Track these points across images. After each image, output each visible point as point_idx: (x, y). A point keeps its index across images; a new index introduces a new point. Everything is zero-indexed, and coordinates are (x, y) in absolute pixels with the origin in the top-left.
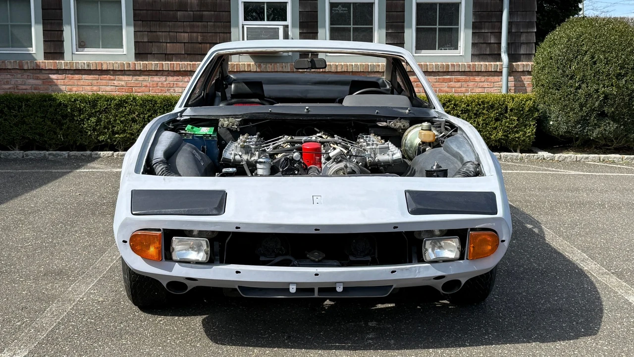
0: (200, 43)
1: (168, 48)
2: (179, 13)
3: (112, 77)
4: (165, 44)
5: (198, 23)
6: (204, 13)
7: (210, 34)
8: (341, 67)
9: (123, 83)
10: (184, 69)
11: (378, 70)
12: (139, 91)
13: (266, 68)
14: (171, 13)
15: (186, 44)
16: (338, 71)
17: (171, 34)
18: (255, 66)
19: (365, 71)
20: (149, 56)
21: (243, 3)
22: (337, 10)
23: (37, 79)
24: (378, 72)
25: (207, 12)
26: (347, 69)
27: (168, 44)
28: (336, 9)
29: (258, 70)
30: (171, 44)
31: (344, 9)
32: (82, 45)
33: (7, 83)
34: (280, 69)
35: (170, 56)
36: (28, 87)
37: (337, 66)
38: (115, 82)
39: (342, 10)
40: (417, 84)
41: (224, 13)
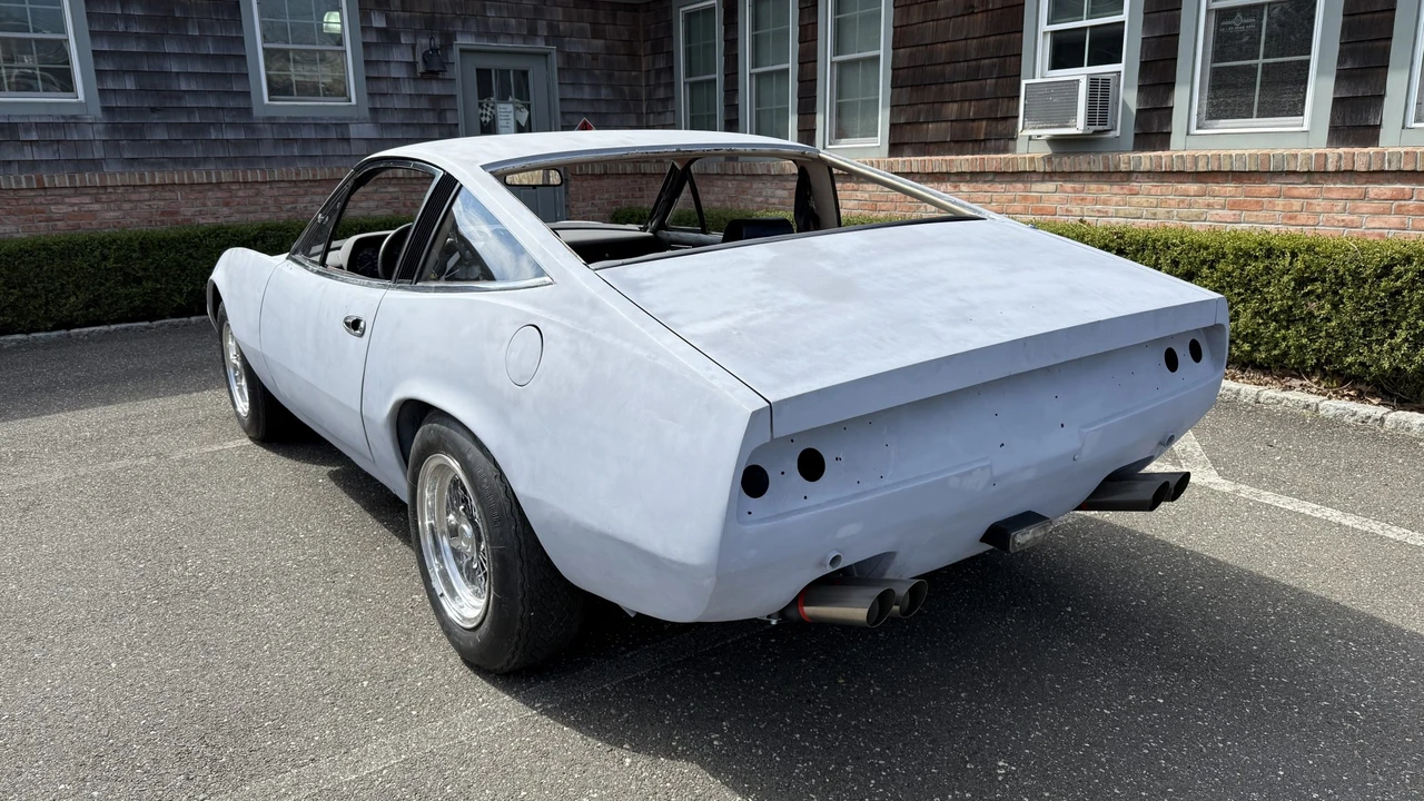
0: (973, 120)
1: (930, 132)
2: (948, 68)
3: (856, 186)
4: (925, 126)
5: (972, 83)
6: (983, 62)
7: (988, 102)
8: (1205, 160)
9: (866, 195)
10: (937, 170)
11: (1292, 169)
12: (884, 208)
13: (1060, 164)
14: (938, 68)
15: (954, 124)
16: (1200, 169)
17: (936, 105)
18: (1042, 162)
19: (1261, 170)
20: (905, 147)
21: (1049, 35)
22: (1229, 25)
23: (785, 189)
24: (1295, 172)
25: (987, 61)
26: (1220, 167)
27: (930, 126)
28: (1229, 23)
29: (1048, 169)
30: (934, 125)
31: (1246, 21)
32: (841, 133)
33: (760, 195)
34: (1085, 167)
35: (931, 147)
36: (776, 201)
37: (1196, 159)
38: (858, 193)
39: (1242, 25)
40: (1400, 206)
41: (1012, 58)
